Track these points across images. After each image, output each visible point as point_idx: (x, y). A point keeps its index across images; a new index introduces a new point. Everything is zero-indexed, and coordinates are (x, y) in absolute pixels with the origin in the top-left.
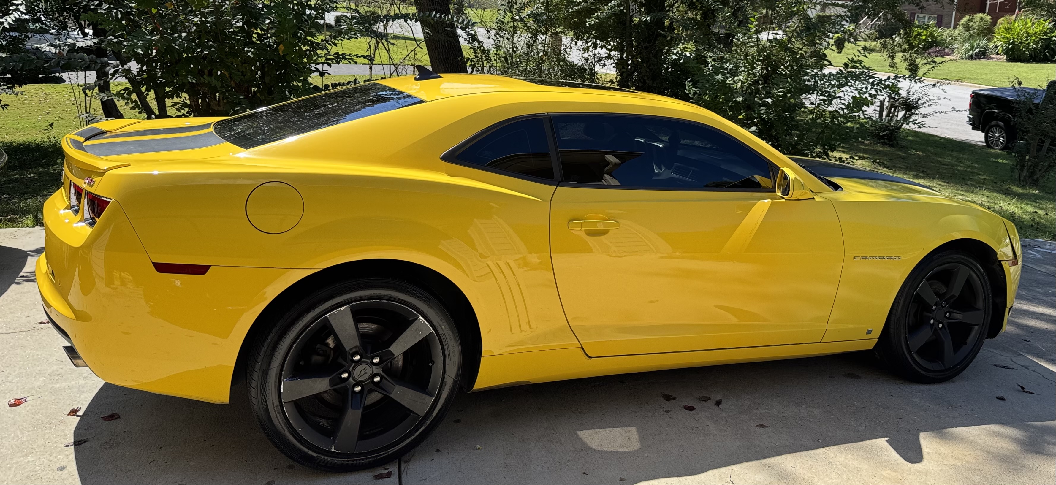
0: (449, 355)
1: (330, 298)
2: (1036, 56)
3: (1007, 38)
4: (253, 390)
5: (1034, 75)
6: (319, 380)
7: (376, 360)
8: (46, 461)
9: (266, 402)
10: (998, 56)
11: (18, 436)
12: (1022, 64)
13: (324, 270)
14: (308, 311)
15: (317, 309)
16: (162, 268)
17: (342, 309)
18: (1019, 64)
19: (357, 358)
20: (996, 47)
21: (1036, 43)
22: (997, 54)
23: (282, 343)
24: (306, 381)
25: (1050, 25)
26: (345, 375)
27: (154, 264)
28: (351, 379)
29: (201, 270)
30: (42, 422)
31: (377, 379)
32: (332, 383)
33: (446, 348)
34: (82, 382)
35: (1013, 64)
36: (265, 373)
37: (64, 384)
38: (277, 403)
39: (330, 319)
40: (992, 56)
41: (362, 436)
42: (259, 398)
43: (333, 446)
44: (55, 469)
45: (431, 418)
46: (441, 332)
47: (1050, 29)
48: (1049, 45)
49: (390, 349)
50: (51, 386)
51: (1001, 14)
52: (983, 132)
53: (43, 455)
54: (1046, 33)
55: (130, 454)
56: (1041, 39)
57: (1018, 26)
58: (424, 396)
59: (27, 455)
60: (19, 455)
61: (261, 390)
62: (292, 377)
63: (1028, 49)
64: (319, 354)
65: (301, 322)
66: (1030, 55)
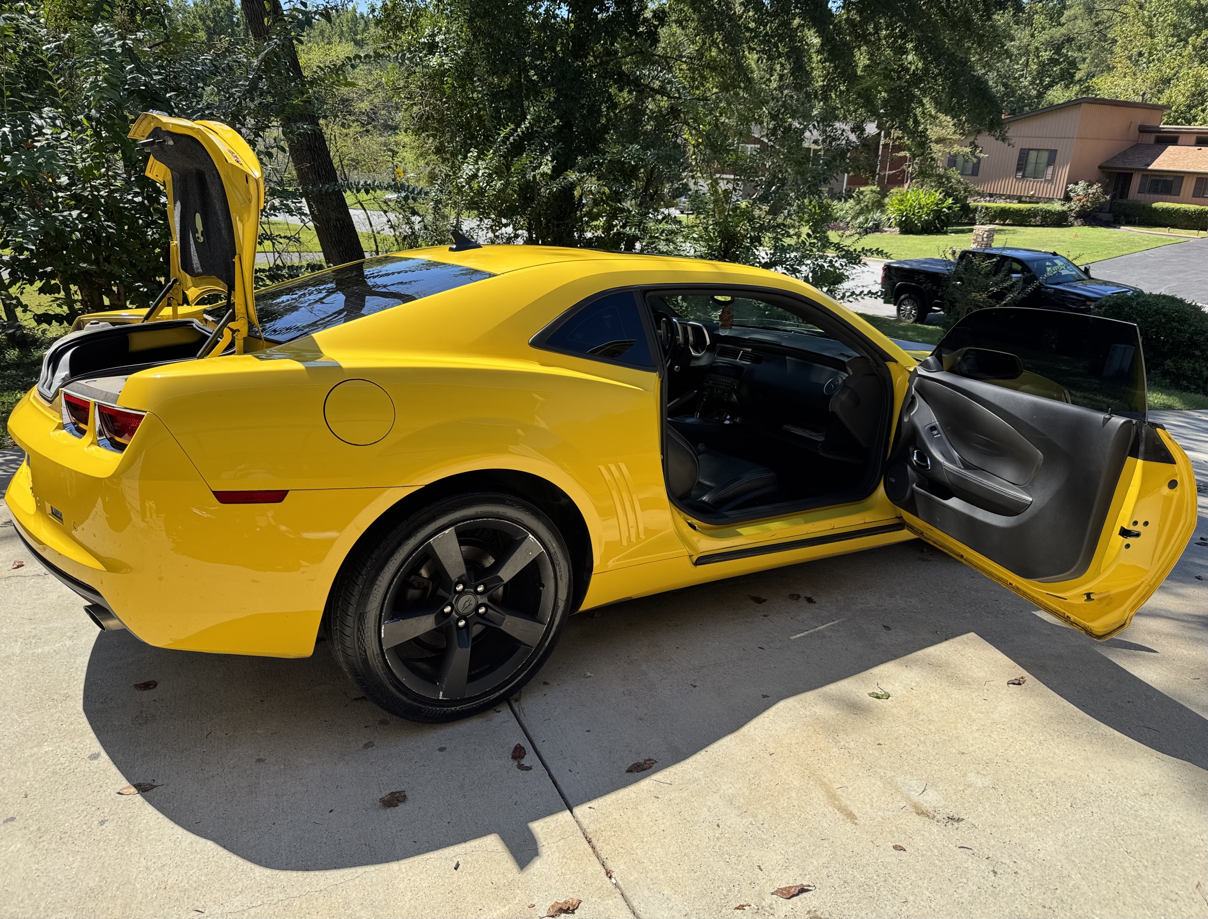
0: (561, 576)
1: (433, 519)
2: (927, 228)
3: (900, 210)
4: (348, 638)
5: (928, 247)
6: (424, 618)
7: (480, 589)
8: (70, 750)
9: (365, 651)
10: (891, 229)
11: (17, 721)
12: (915, 236)
13: (427, 486)
14: (409, 536)
15: (419, 534)
16: (225, 497)
17: (447, 532)
18: (911, 236)
19: (460, 588)
20: (889, 219)
21: (928, 215)
22: (890, 227)
23: (380, 578)
24: (409, 621)
25: (941, 196)
26: (448, 609)
27: (214, 492)
28: (454, 613)
29: (277, 496)
30: (41, 698)
31: (482, 610)
32: (437, 621)
33: (557, 568)
34: (68, 643)
35: (906, 236)
36: (361, 617)
37: (47, 649)
38: (377, 650)
39: (434, 545)
40: (886, 229)
41: (471, 678)
42: (356, 646)
43: (441, 693)
44: (86, 758)
45: (544, 649)
46: (552, 551)
47: (940, 200)
48: (940, 216)
49: (499, 574)
50: (31, 652)
51: (889, 186)
52: (895, 305)
53: (62, 741)
54: (937, 204)
55: (175, 728)
56: (932, 211)
57: (911, 197)
58: (536, 624)
59: (39, 745)
60: (30, 744)
61: (358, 638)
62: (392, 619)
63: (920, 221)
64: (416, 588)
65: (401, 551)
66: (922, 227)
